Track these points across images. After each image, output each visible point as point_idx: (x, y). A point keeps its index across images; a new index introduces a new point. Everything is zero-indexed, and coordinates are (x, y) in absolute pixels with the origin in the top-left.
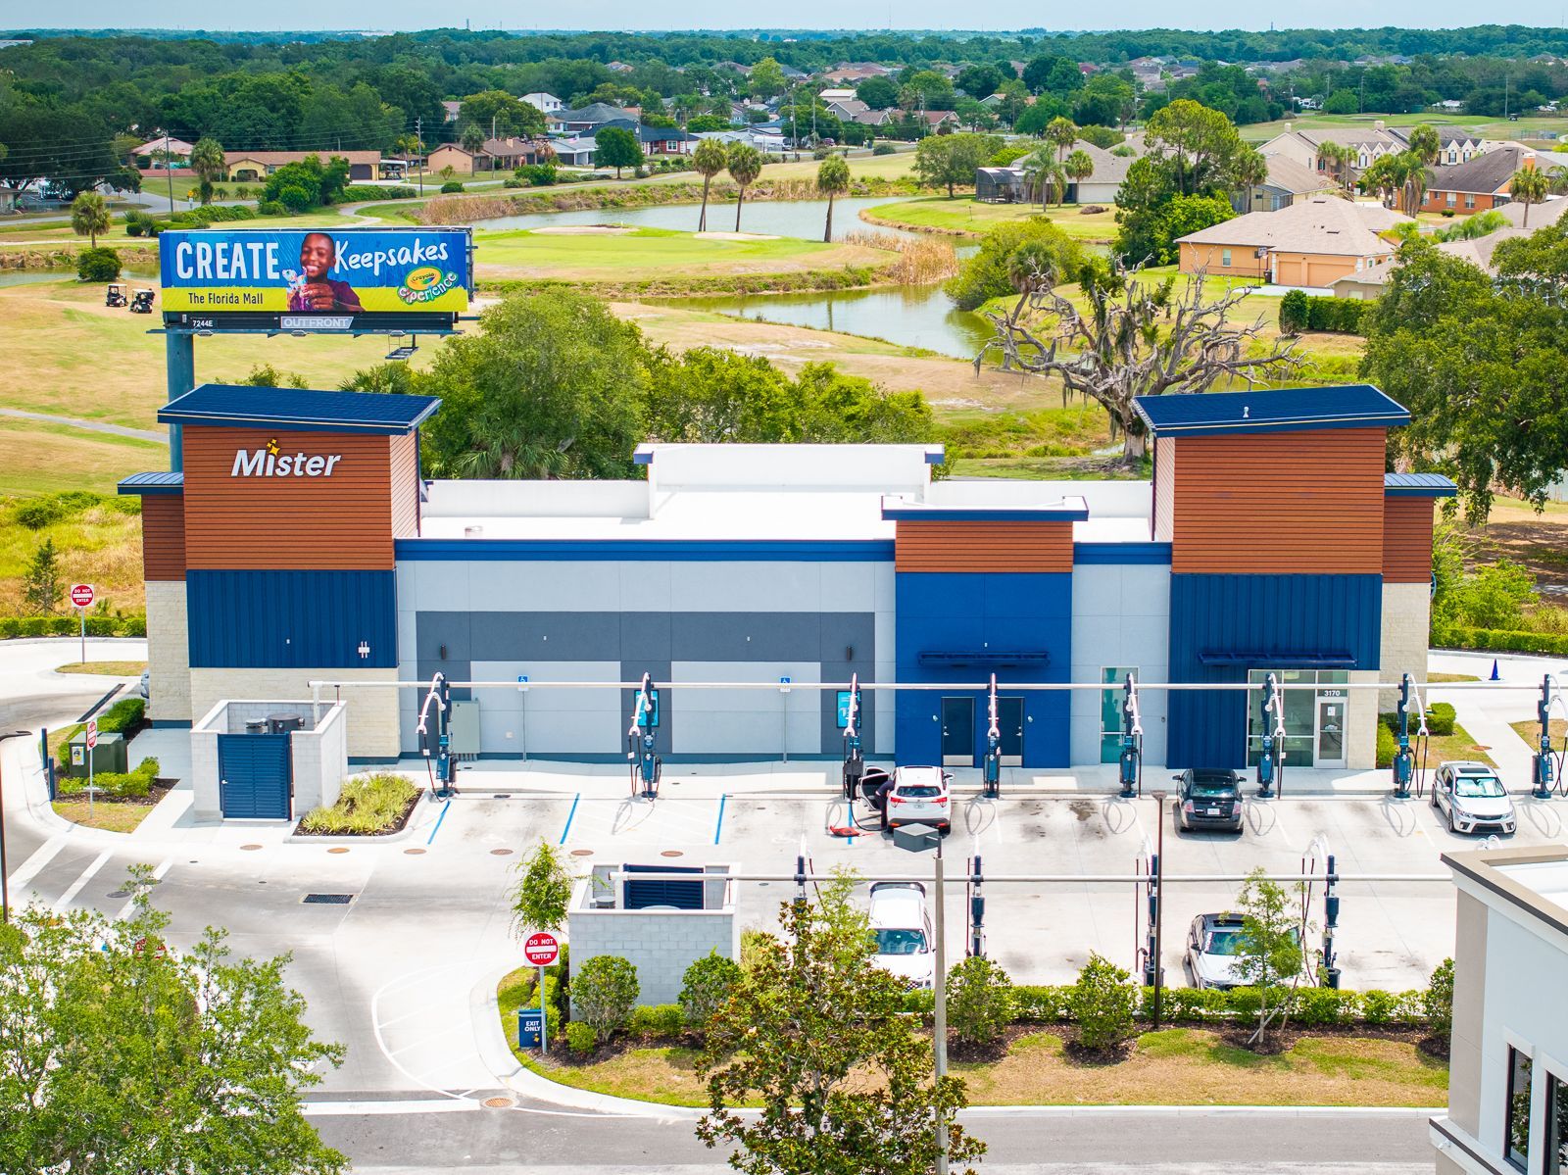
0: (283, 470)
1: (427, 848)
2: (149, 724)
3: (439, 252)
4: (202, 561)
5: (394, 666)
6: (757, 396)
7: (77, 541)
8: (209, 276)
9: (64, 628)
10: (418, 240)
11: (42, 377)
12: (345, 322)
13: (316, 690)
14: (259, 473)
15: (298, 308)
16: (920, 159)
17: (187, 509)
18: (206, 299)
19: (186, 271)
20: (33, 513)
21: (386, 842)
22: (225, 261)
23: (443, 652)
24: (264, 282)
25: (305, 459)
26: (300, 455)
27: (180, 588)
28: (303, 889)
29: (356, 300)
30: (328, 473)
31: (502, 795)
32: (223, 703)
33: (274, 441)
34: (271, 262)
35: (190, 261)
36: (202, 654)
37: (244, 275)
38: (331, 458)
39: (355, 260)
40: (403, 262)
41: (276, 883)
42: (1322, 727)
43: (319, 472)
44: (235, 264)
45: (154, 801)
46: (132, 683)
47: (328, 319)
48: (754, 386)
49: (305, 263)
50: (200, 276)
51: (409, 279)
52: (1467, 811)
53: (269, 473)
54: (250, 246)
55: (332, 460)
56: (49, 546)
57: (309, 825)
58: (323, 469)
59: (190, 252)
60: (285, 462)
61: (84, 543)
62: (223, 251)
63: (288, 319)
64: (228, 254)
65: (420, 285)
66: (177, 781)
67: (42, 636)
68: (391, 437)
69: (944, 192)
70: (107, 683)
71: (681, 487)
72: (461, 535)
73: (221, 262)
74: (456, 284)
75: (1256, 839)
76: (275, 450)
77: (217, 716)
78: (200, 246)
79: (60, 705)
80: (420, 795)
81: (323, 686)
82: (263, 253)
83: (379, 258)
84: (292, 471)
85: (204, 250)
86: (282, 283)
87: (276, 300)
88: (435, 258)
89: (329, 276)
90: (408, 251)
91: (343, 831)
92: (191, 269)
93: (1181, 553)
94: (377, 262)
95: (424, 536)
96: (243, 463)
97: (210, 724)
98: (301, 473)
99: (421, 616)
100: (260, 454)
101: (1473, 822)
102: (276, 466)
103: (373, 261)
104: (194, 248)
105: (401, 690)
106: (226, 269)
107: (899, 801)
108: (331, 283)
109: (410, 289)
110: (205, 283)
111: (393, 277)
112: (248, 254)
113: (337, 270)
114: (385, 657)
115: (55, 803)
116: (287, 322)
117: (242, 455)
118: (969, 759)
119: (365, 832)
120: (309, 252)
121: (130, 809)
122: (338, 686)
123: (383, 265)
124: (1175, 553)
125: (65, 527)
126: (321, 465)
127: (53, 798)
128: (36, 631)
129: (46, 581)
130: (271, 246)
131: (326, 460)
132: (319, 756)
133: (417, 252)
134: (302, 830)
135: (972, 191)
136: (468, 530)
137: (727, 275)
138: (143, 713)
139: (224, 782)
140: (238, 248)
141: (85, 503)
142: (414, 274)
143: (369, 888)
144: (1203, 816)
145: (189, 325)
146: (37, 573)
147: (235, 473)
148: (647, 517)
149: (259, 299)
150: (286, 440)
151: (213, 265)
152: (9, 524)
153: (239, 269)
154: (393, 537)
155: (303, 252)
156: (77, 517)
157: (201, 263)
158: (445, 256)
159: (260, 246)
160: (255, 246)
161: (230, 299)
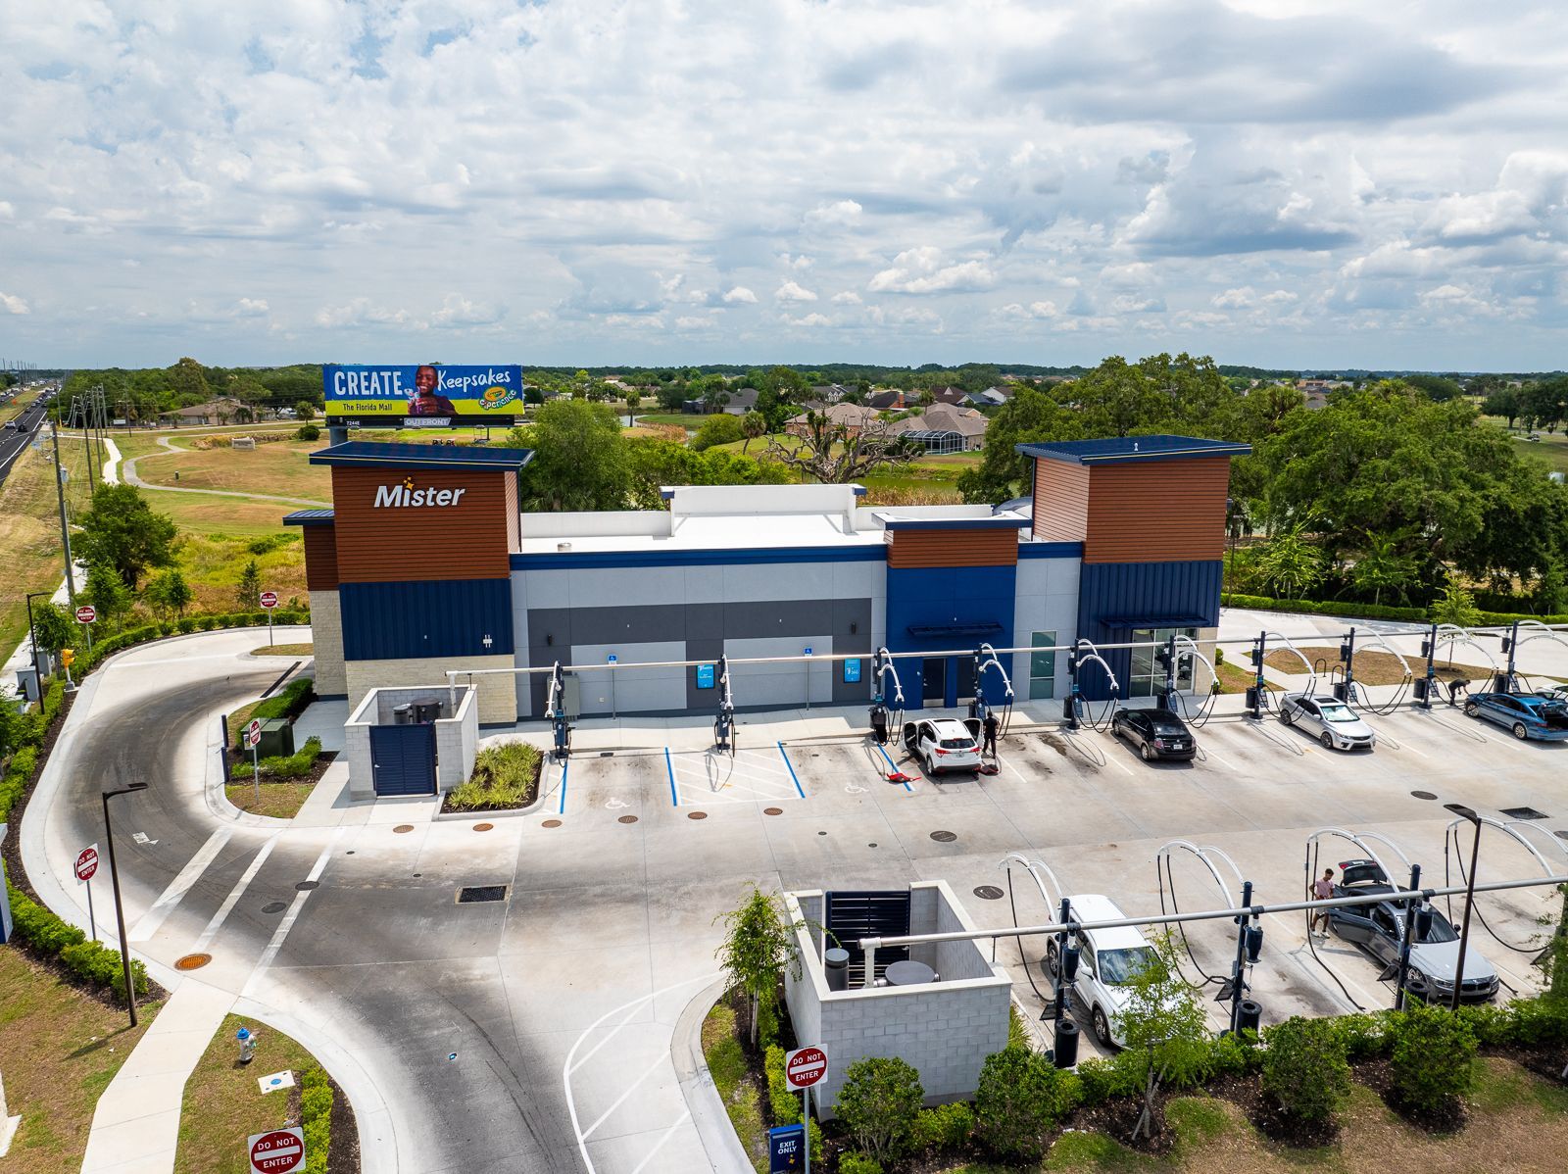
0: (417, 501)
1: (560, 818)
2: (316, 698)
3: (504, 377)
4: (352, 576)
5: (512, 653)
6: (693, 466)
7: (283, 561)
8: (356, 393)
9: (261, 621)
10: (491, 371)
11: (277, 480)
12: (445, 421)
13: (452, 678)
14: (397, 504)
15: (415, 413)
17: (337, 535)
18: (355, 407)
19: (341, 390)
20: (258, 546)
21: (524, 814)
22: (367, 384)
23: (549, 640)
24: (392, 396)
25: (435, 492)
26: (431, 489)
27: (336, 595)
28: (457, 882)
29: (452, 408)
30: (455, 503)
31: (607, 754)
32: (373, 691)
33: (409, 479)
34: (397, 384)
35: (344, 383)
36: (355, 650)
37: (379, 392)
38: (457, 491)
39: (451, 383)
40: (482, 384)
41: (430, 875)
42: (1179, 668)
43: (447, 502)
44: (373, 386)
45: (316, 778)
46: (306, 661)
47: (434, 419)
48: (691, 460)
49: (419, 384)
50: (351, 393)
51: (486, 394)
52: (1342, 733)
53: (406, 504)
54: (382, 374)
55: (457, 493)
56: (253, 564)
57: (454, 801)
58: (451, 500)
59: (343, 378)
60: (419, 495)
61: (287, 562)
62: (365, 377)
63: (408, 419)
64: (368, 379)
65: (493, 397)
66: (337, 753)
67: (246, 626)
68: (506, 473)
70: (286, 662)
71: (689, 515)
72: (555, 550)
73: (364, 384)
74: (515, 397)
75: (1204, 764)
76: (410, 486)
77: (369, 705)
78: (350, 374)
79: (251, 682)
80: (541, 759)
81: (458, 675)
82: (391, 378)
83: (466, 381)
84: (425, 502)
85: (352, 376)
86: (404, 397)
87: (400, 408)
88: (502, 381)
89: (435, 393)
90: (485, 377)
91: (484, 807)
92: (344, 389)
93: (1091, 549)
94: (465, 383)
95: (524, 552)
96: (383, 496)
97: (362, 714)
98: (433, 504)
99: (531, 612)
100: (398, 489)
101: (1352, 742)
102: (412, 498)
103: (462, 383)
104: (346, 375)
105: (517, 675)
106: (368, 388)
107: (944, 752)
108: (435, 396)
109: (486, 400)
110: (354, 397)
111: (476, 393)
112: (381, 379)
113: (439, 389)
114: (504, 646)
115: (228, 786)
116: (408, 422)
117: (382, 490)
118: (941, 701)
119: (505, 806)
120: (421, 378)
121: (295, 788)
122: (470, 674)
123: (469, 386)
124: (1087, 549)
125: (277, 553)
126: (449, 497)
127: (227, 780)
128: (242, 623)
129: (251, 588)
130: (397, 374)
131: (453, 493)
132: (461, 740)
133: (491, 377)
134: (447, 808)
136: (560, 546)
138: (312, 689)
139: (376, 766)
140: (374, 375)
141: (291, 539)
142: (489, 391)
143: (520, 876)
144: (1170, 751)
145: (344, 424)
146: (245, 583)
147: (377, 504)
148: (670, 535)
149: (389, 407)
150: (420, 477)
151: (359, 386)
152: (244, 552)
153: (375, 388)
154: (509, 552)
155: (417, 378)
156: (285, 547)
157: (350, 385)
158: (508, 380)
159: (389, 374)
160: (386, 374)
161: (372, 407)
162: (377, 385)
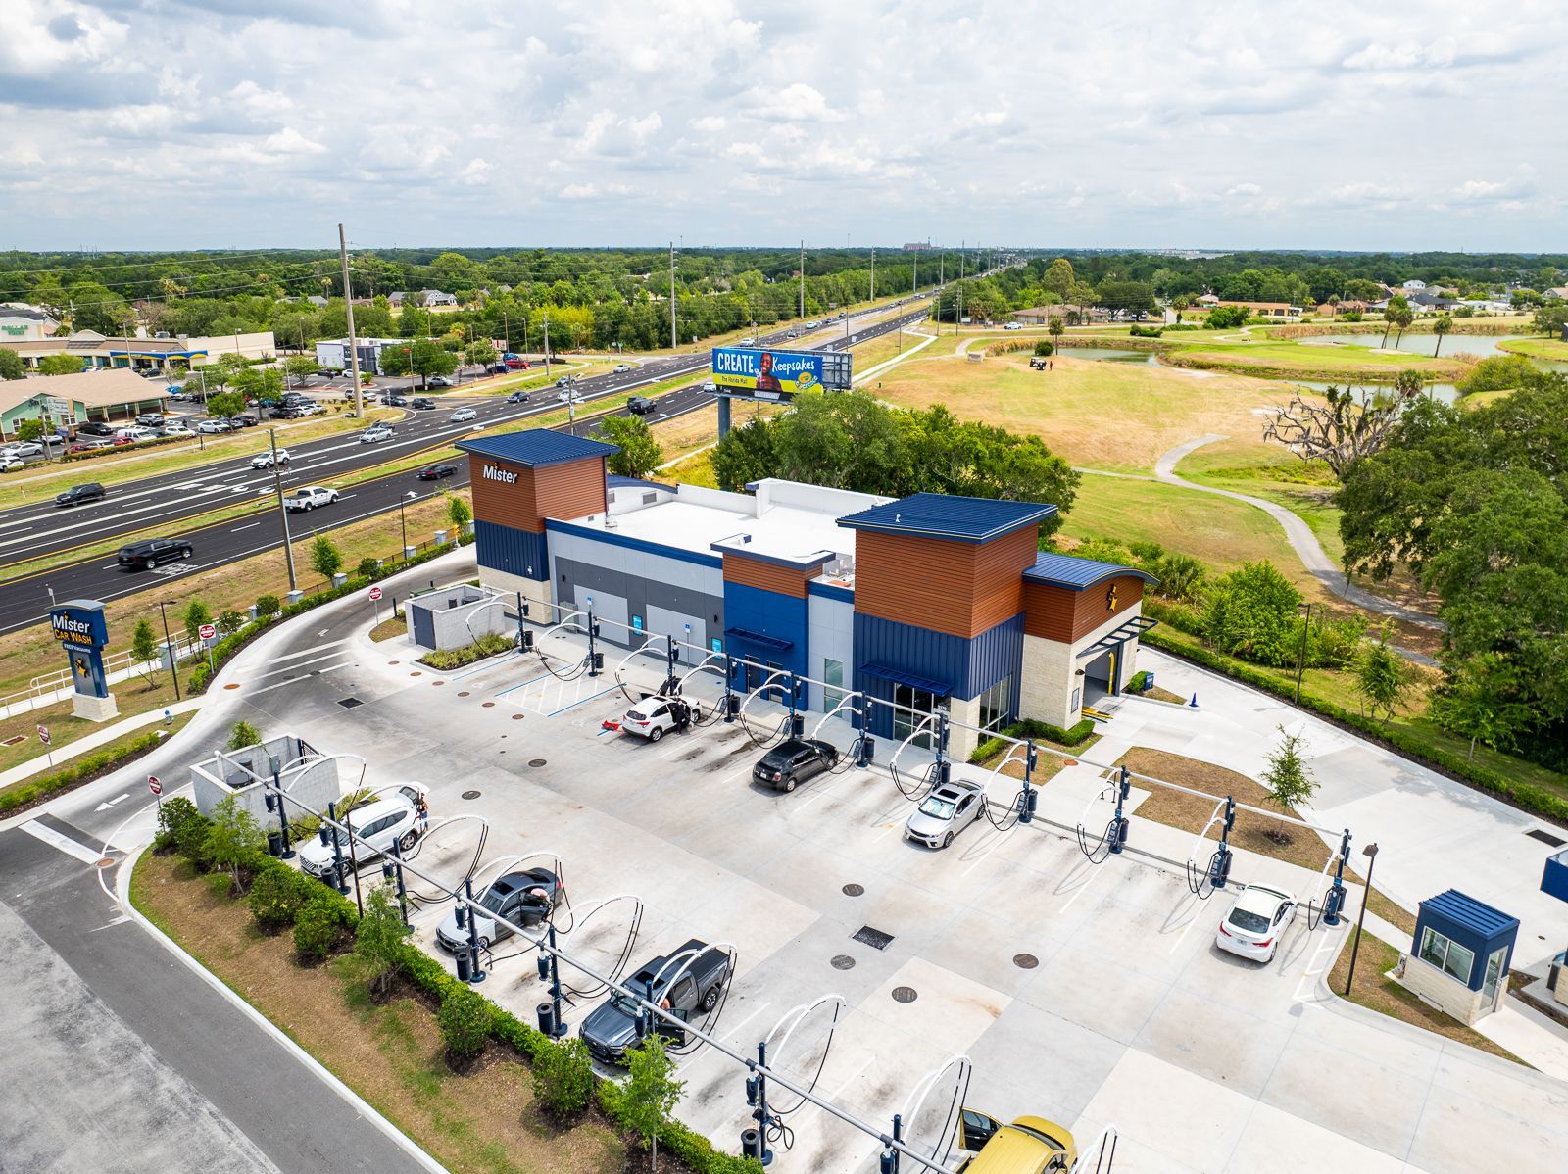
0: (499, 478)
1: (448, 682)
3: (810, 366)
4: (480, 516)
8: (729, 369)
10: (803, 360)
12: (776, 396)
14: (492, 477)
15: (760, 388)
16: (1536, 318)
18: (728, 380)
19: (720, 366)
23: (564, 578)
25: (506, 473)
26: (504, 471)
29: (780, 386)
30: (514, 482)
31: (544, 658)
33: (496, 463)
34: (751, 365)
35: (723, 362)
36: (482, 559)
37: (741, 370)
40: (797, 369)
47: (771, 394)
49: (762, 366)
50: (726, 369)
51: (800, 378)
53: (495, 478)
54: (743, 356)
55: (514, 476)
58: (512, 480)
59: (723, 357)
60: (500, 474)
64: (735, 359)
65: (804, 381)
69: (1546, 334)
73: (733, 363)
74: (817, 382)
76: (496, 468)
78: (726, 355)
82: (747, 360)
83: (789, 366)
84: (502, 479)
86: (754, 375)
87: (751, 383)
88: (809, 368)
89: (771, 374)
90: (799, 364)
92: (723, 366)
93: (859, 600)
94: (788, 368)
96: (486, 471)
98: (505, 480)
100: (492, 469)
102: (497, 476)
103: (786, 367)
106: (735, 366)
109: (799, 383)
110: (727, 372)
111: (794, 376)
112: (742, 360)
113: (773, 370)
114: (539, 576)
116: (757, 394)
117: (486, 468)
120: (764, 361)
123: (790, 370)
124: (856, 599)
130: (751, 357)
133: (803, 365)
135: (1560, 334)
137: (1355, 371)
139: (415, 627)
140: (739, 357)
142: (801, 376)
143: (376, 701)
147: (484, 476)
149: (747, 382)
151: (730, 365)
155: (762, 361)
157: (726, 363)
158: (812, 368)
159: (747, 356)
160: (745, 357)
161: (737, 381)
162: (739, 364)
